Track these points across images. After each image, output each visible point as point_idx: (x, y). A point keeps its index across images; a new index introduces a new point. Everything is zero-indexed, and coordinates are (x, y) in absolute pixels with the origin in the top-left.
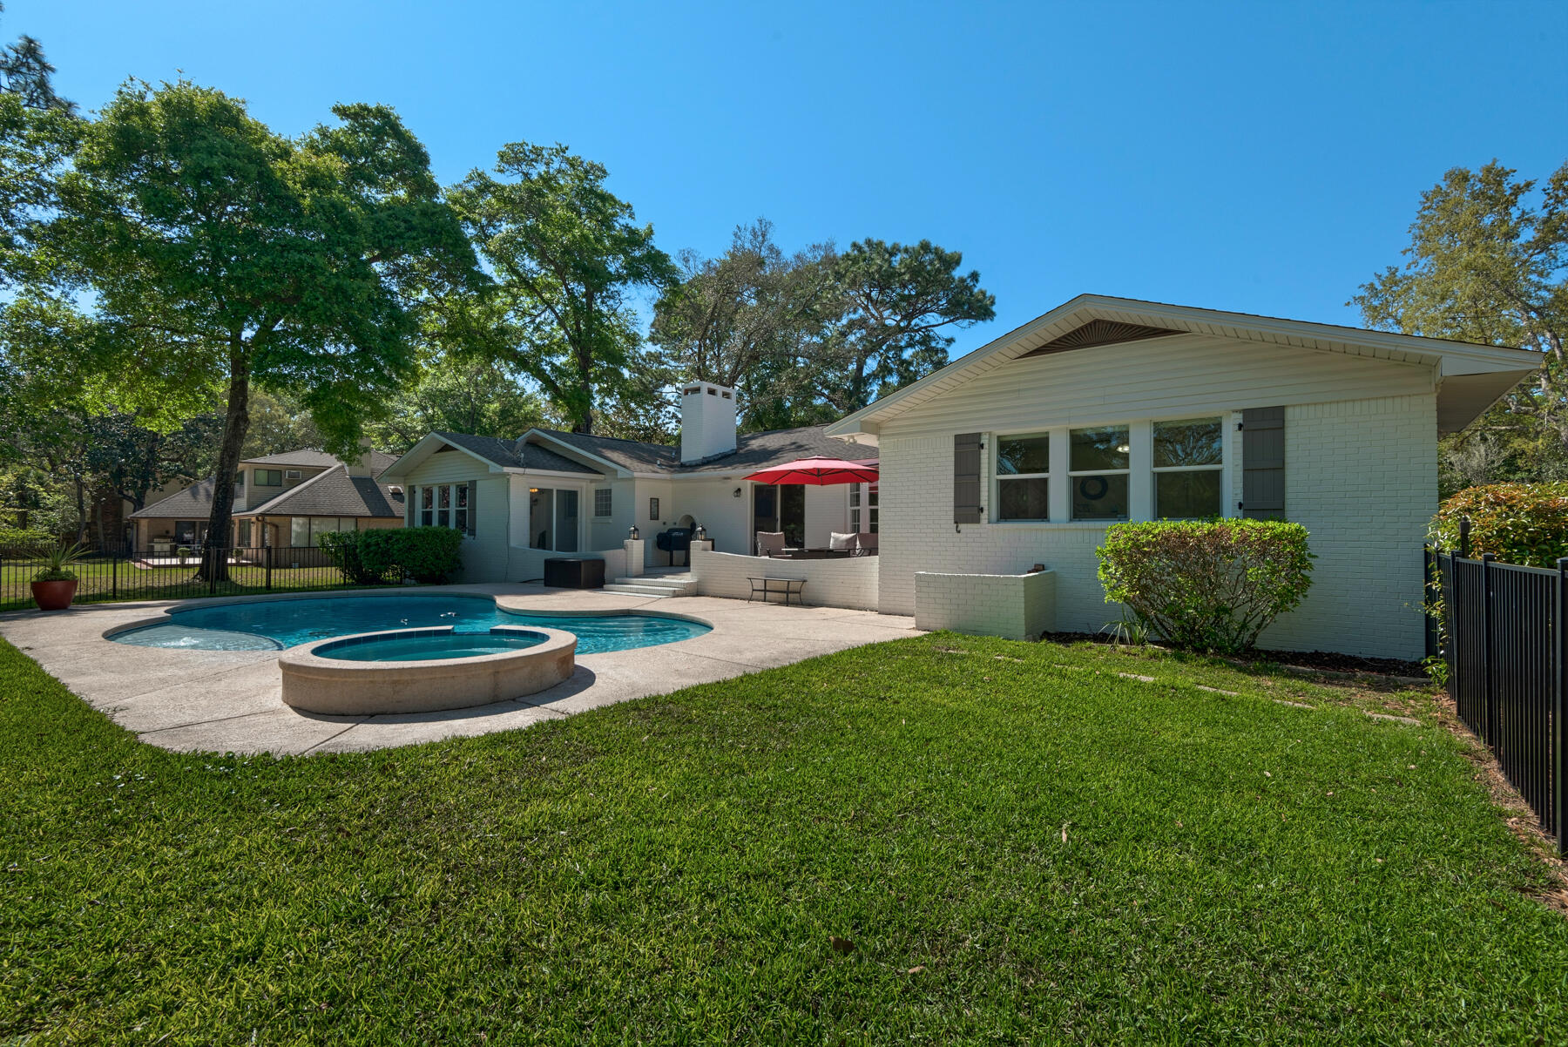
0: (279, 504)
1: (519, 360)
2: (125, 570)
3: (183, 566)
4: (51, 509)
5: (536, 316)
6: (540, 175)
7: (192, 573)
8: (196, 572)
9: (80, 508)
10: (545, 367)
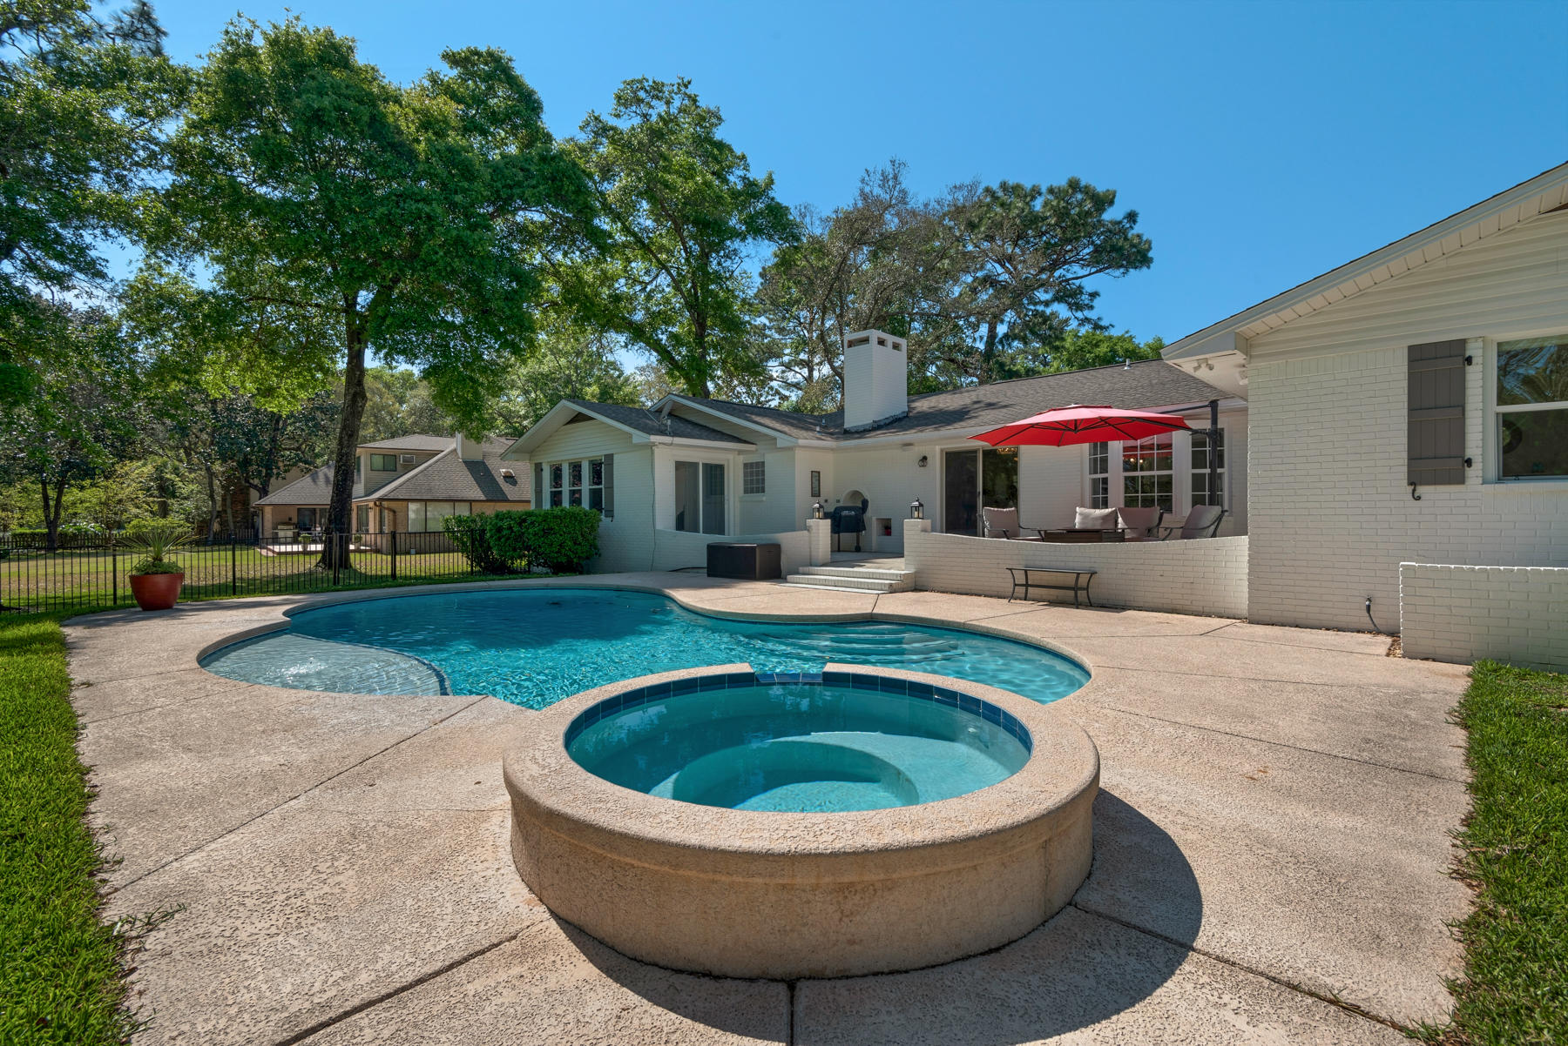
0: (396, 488)
1: (634, 329)
2: (251, 557)
3: (305, 553)
4: (185, 498)
5: (647, 284)
6: (660, 116)
7: (314, 560)
8: (318, 559)
9: (212, 497)
10: (660, 336)
